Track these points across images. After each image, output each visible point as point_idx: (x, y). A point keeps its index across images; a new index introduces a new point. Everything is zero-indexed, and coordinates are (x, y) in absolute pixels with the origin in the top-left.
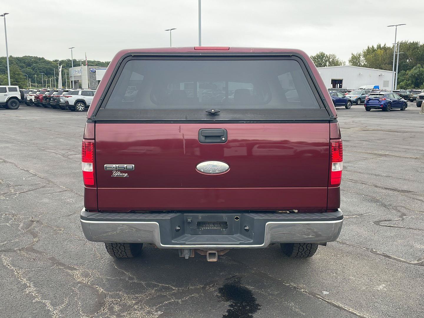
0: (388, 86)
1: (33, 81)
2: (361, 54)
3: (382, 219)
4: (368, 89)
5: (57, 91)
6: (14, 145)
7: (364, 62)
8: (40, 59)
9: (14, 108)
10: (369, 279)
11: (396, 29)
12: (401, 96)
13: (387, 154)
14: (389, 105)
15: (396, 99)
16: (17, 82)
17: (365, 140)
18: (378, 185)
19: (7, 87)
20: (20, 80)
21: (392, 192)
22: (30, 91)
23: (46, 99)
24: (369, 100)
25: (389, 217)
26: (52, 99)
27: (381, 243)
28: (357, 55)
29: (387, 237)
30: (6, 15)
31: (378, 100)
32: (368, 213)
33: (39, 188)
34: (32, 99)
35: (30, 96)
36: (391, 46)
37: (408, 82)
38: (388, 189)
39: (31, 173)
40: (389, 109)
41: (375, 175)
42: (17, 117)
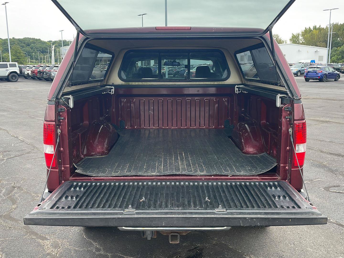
0: (322, 60)
1: (32, 58)
2: (300, 34)
3: (331, 185)
4: (306, 63)
5: (49, 67)
6: (9, 113)
7: (303, 40)
8: (37, 40)
9: (14, 80)
10: (326, 250)
11: (331, 12)
12: (334, 68)
13: (327, 120)
14: (325, 77)
15: (331, 71)
16: (19, 59)
17: (307, 108)
18: (323, 151)
19: (8, 63)
20: (21, 58)
21: (337, 157)
22: (27, 67)
23: (40, 73)
24: (308, 73)
25: (337, 182)
26: (45, 73)
27: (333, 210)
28: (296, 35)
29: (338, 204)
30: (6, 4)
31: (315, 72)
32: (318, 179)
33: (25, 153)
34: (29, 73)
35: (27, 70)
36: (325, 27)
37: (339, 57)
38: (333, 154)
39: (20, 139)
40: (325, 80)
41: (320, 140)
42: (15, 88)
